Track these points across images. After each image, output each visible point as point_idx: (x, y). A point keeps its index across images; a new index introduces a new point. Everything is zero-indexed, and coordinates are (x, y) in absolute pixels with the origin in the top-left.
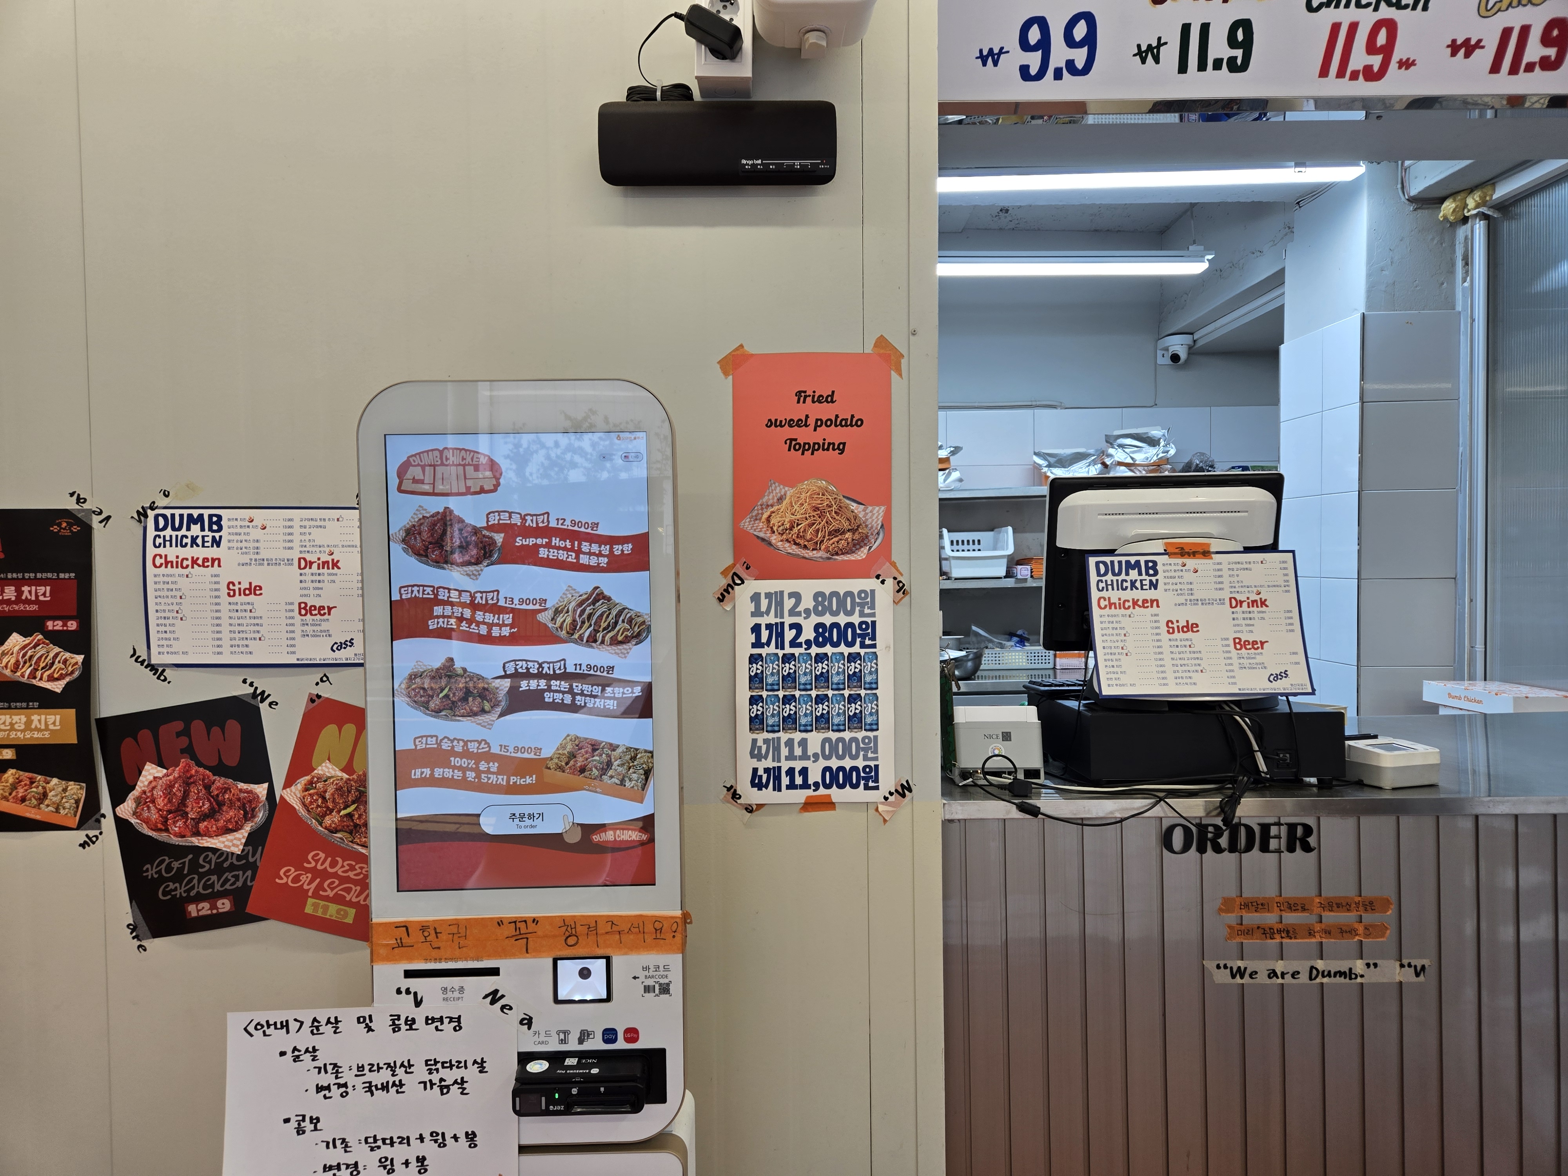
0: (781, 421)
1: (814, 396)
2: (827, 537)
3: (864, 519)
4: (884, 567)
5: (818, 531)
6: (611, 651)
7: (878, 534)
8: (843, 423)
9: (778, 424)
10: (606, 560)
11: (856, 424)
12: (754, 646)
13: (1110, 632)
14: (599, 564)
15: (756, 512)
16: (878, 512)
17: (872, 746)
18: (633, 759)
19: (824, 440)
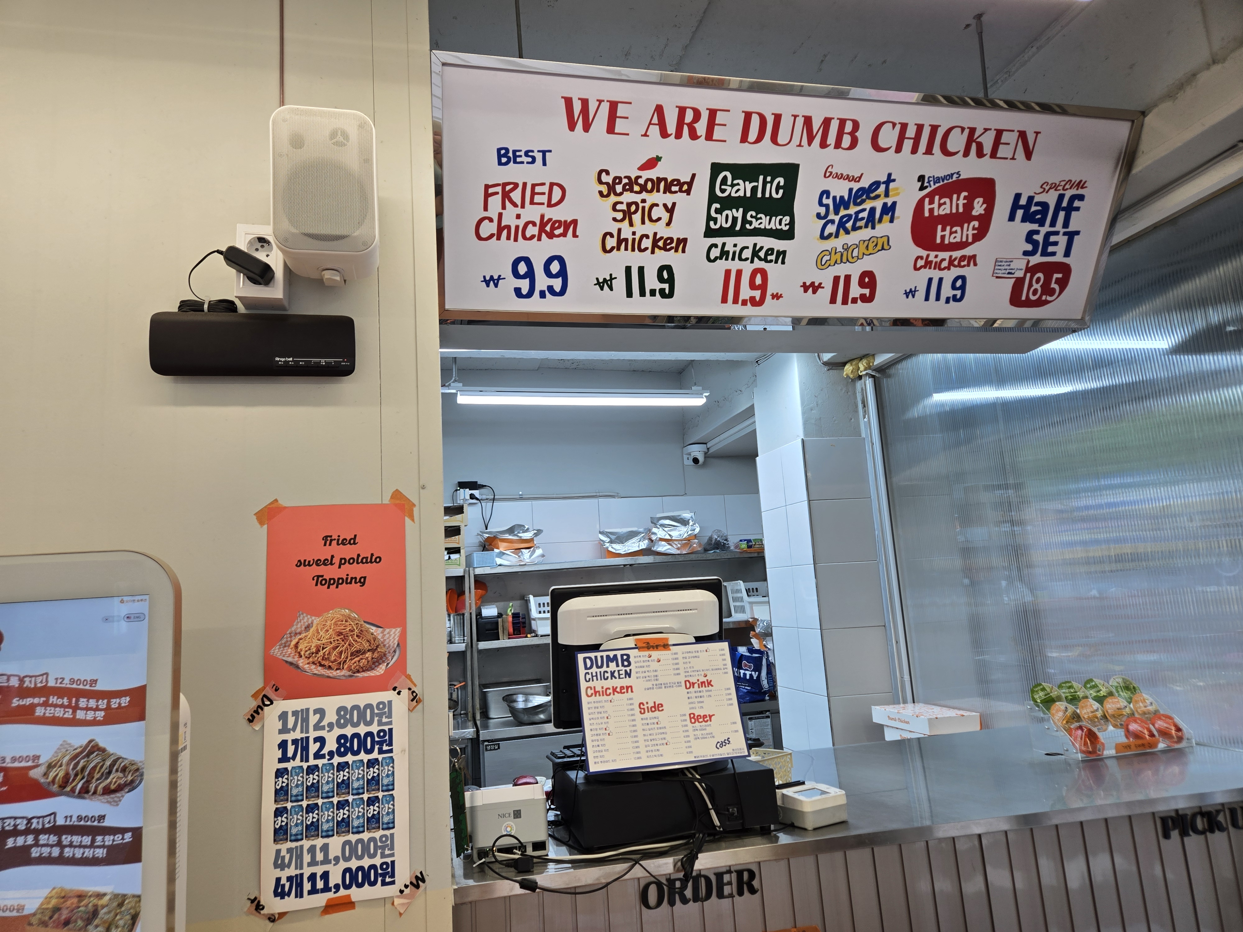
0: (309, 562)
1: (338, 540)
2: (349, 658)
3: (382, 640)
4: (401, 680)
5: (341, 653)
6: (103, 800)
7: (395, 651)
8: (364, 560)
9: (307, 563)
10: (103, 713)
11: (375, 561)
12: (280, 761)
13: (596, 716)
14: (95, 718)
15: (285, 640)
16: (394, 633)
17: (389, 844)
18: (121, 905)
19: (348, 575)
